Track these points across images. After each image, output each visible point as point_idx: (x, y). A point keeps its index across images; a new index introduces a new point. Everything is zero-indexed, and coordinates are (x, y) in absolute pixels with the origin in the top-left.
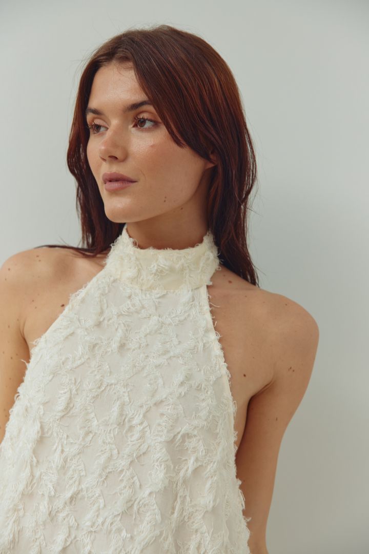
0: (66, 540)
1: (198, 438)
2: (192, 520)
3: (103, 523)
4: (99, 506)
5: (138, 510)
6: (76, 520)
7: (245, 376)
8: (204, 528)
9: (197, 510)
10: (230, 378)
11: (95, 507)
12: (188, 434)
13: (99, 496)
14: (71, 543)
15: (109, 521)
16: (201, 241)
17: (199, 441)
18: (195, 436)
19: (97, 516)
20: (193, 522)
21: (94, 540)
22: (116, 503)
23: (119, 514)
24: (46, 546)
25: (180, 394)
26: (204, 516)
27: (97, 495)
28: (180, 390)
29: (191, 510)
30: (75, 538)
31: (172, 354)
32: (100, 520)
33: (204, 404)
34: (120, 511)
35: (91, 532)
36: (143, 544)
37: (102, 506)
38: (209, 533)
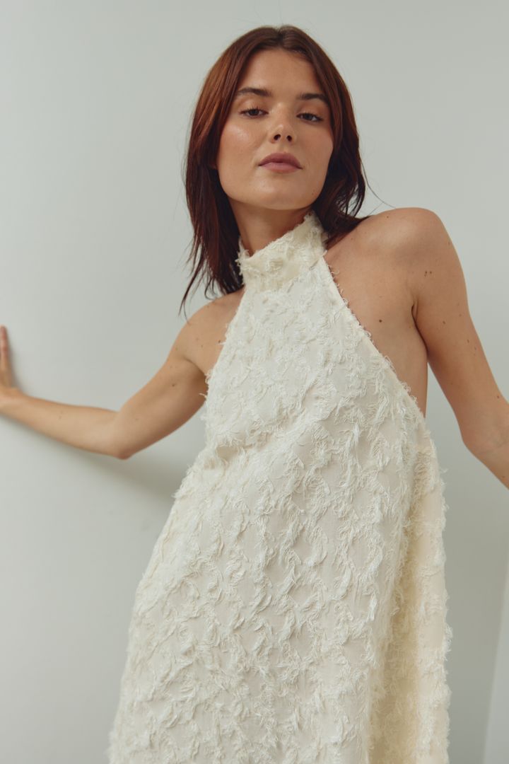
0: (241, 526)
1: (355, 407)
2: (368, 484)
3: (276, 506)
4: (269, 491)
5: (307, 487)
6: (247, 507)
7: (380, 321)
8: (382, 488)
9: (370, 475)
10: (371, 337)
11: (265, 493)
12: (345, 407)
13: (267, 481)
14: (246, 527)
15: (281, 503)
16: (302, 221)
17: (357, 409)
18: (352, 406)
19: (269, 500)
20: (370, 486)
21: (268, 522)
22: (285, 486)
23: (290, 495)
24: (224, 532)
25: (328, 372)
26: (378, 477)
27: (265, 480)
28: (327, 369)
29: (364, 475)
30: (249, 523)
31: (308, 339)
32: (273, 503)
33: (353, 374)
34: (291, 492)
35: (264, 515)
36: (316, 516)
37: (271, 491)
38: (387, 491)
